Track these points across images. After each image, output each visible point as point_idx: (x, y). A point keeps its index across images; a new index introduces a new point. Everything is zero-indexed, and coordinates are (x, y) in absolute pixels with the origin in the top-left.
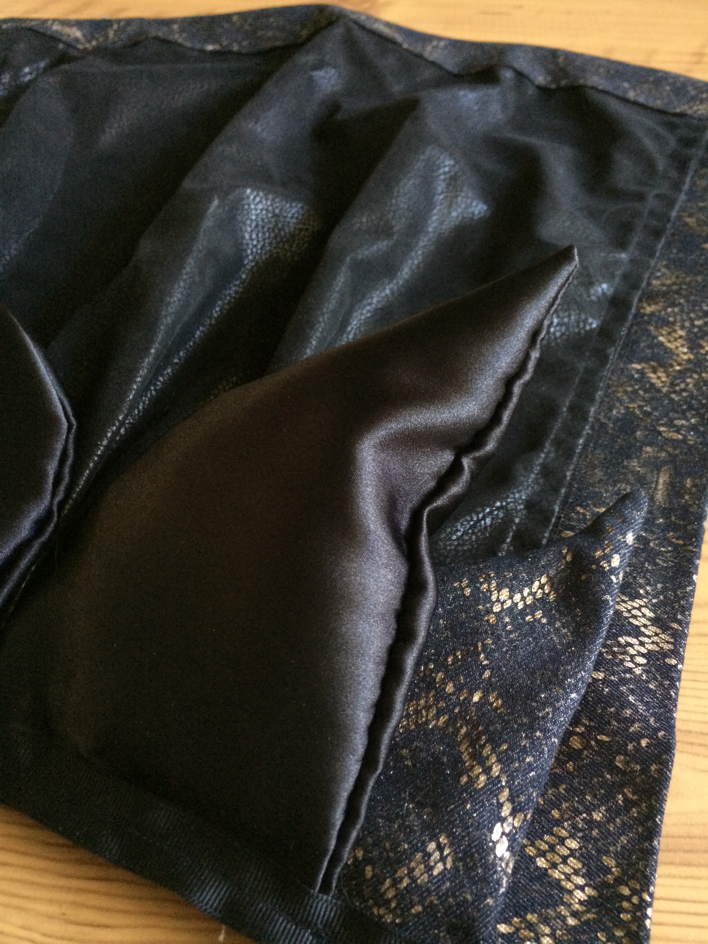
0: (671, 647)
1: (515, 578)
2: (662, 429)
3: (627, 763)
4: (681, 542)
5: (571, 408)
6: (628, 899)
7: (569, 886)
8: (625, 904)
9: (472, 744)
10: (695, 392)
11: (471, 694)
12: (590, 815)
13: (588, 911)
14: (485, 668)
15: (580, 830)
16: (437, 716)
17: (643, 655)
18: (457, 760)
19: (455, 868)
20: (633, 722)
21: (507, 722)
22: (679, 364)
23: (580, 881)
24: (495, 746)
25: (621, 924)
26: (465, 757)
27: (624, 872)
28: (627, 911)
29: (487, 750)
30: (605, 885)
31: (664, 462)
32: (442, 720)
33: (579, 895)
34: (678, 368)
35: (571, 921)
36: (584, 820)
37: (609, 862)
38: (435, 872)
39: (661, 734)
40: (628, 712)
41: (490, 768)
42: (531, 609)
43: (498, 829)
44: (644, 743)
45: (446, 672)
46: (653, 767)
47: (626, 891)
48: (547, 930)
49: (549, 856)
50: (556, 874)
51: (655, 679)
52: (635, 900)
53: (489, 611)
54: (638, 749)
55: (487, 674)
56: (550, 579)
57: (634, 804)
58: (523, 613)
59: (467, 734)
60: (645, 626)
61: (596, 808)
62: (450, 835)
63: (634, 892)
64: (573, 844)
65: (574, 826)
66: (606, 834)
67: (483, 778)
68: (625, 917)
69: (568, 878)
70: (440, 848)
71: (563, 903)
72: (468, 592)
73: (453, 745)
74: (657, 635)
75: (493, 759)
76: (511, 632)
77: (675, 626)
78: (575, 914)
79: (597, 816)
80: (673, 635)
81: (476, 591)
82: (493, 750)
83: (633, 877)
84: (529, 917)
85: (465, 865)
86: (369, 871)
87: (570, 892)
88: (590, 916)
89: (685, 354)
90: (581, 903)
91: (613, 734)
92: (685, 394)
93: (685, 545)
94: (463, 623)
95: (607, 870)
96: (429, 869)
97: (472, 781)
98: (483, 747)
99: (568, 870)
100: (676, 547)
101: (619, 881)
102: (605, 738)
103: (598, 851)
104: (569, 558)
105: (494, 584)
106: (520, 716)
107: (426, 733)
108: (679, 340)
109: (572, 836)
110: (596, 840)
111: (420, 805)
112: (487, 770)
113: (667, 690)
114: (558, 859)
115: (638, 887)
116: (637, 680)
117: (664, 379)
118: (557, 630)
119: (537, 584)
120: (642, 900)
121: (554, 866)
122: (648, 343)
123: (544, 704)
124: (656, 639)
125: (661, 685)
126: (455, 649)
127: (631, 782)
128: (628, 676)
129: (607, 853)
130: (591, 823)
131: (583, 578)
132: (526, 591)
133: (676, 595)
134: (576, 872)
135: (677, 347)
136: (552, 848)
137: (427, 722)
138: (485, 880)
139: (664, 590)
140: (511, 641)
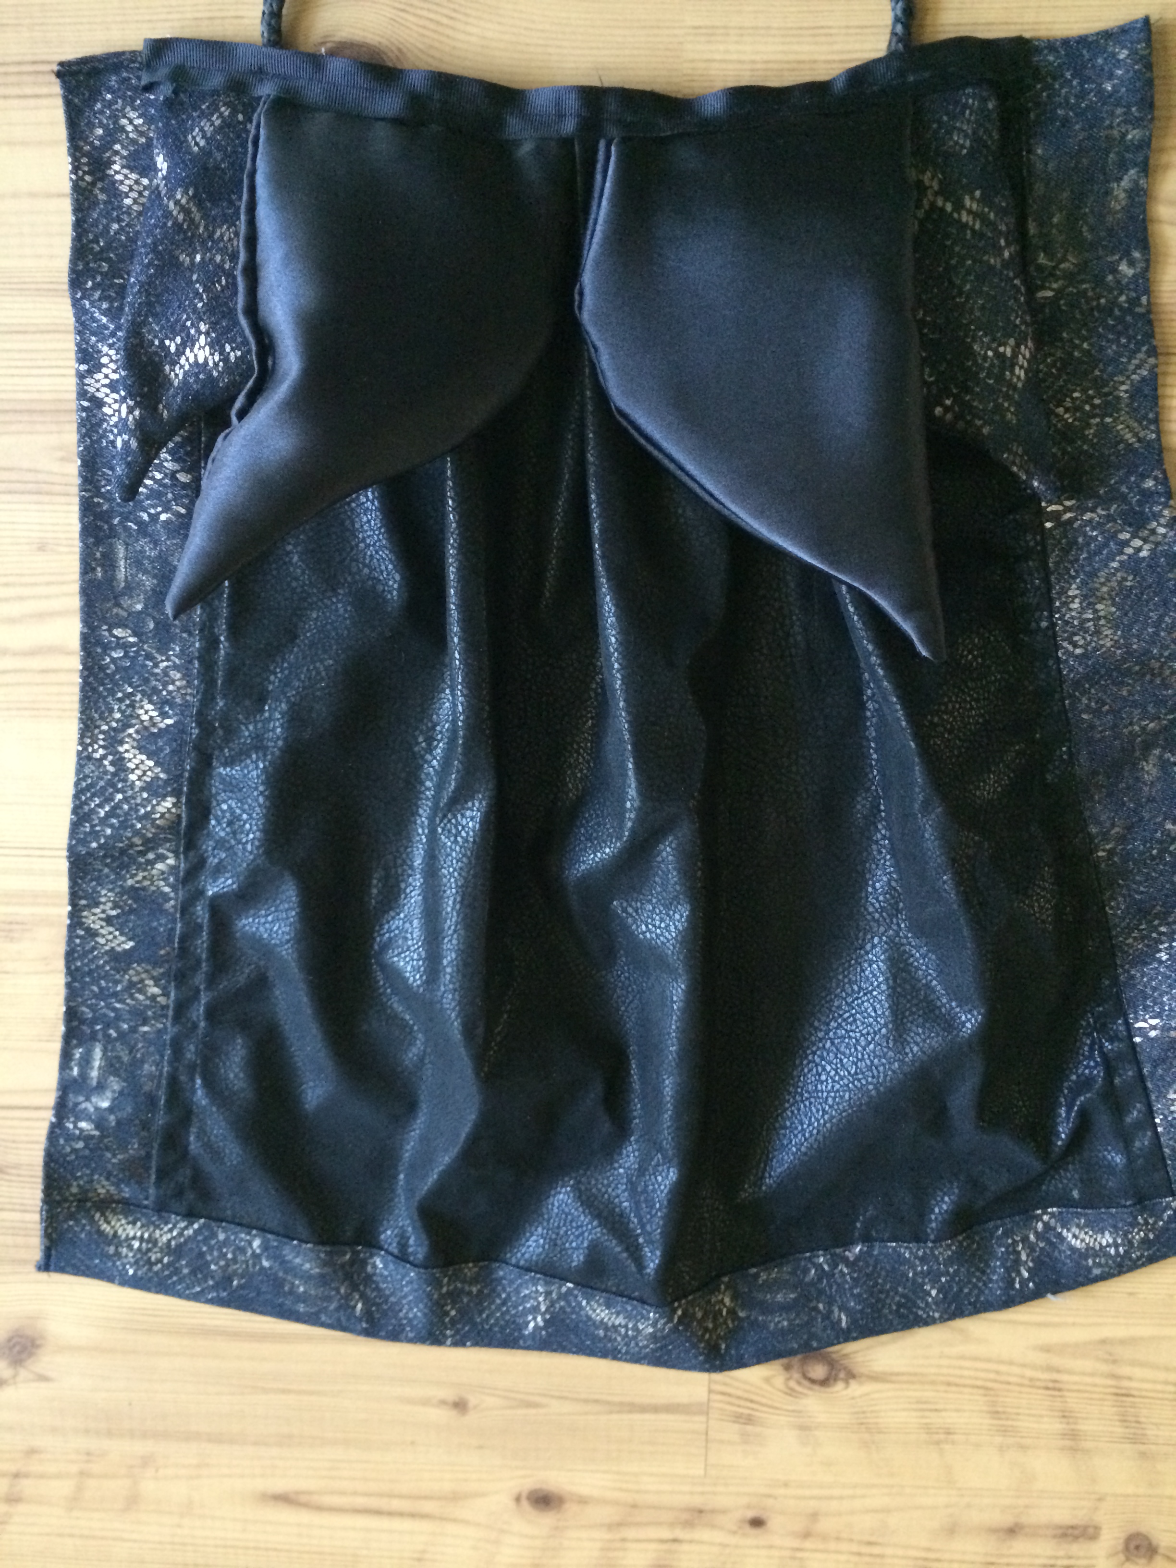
0: (87, 381)
1: (197, 375)
2: (131, 639)
3: (100, 266)
4: (96, 500)
5: (217, 642)
6: (85, 173)
7: (125, 171)
8: (86, 169)
9: (192, 221)
10: (110, 699)
11: (202, 259)
12: (120, 226)
13: (109, 158)
14: (197, 281)
15: (125, 213)
16: (222, 235)
17: (104, 366)
18: (200, 205)
19: (185, 137)
20: (100, 299)
21: (172, 244)
22: (130, 735)
23: (118, 177)
24: (176, 223)
25: (87, 154)
26: (194, 209)
27: (91, 191)
28: (84, 164)
29: (181, 217)
30: (101, 179)
31: (123, 594)
32: (218, 234)
33: (116, 167)
34: (131, 731)
35: (117, 147)
36: (123, 220)
37: (102, 197)
38: (197, 130)
39: (79, 295)
40: (105, 306)
41: (175, 204)
42: (180, 352)
43: (164, 172)
44: (90, 283)
45: (224, 270)
46: (81, 267)
47: (88, 178)
48: (131, 135)
49: (141, 188)
50: (134, 176)
51: (92, 347)
52: (80, 173)
53: (207, 334)
54: (93, 278)
55: (195, 277)
56: (171, 384)
57: (92, 241)
58: (184, 344)
59: (197, 228)
60: (107, 395)
61: (117, 233)
62: (190, 153)
63: (82, 179)
64: (128, 201)
65: (129, 214)
66: (107, 214)
67: (179, 197)
68: (84, 160)
69: (126, 177)
70: (197, 144)
71: (125, 157)
72: (228, 348)
73: (205, 216)
74: (98, 390)
75: (175, 213)
76: (187, 320)
77: (86, 404)
78: (117, 153)
79: (115, 226)
80: (86, 392)
81: (222, 352)
82: (176, 218)
83: (85, 189)
84: (144, 140)
85: (179, 140)
86: (240, 117)
87: (123, 167)
88: (107, 155)
89: (127, 751)
90: (115, 162)
91: (112, 285)
92: (120, 695)
93: (92, 497)
94: (224, 317)
95: (102, 190)
96: (202, 130)
97: (186, 192)
98: (184, 220)
99: (127, 182)
100: (99, 494)
101: (93, 184)
102: (116, 281)
103: (110, 202)
104: (161, 406)
105: (211, 364)
106: (164, 250)
107: (226, 221)
108: (133, 766)
109: (129, 207)
110: (113, 209)
111: (217, 168)
112: (177, 202)
113: (82, 340)
114: (135, 187)
115: (80, 183)
116: (103, 340)
117: (141, 712)
118: (156, 337)
119: (181, 377)
120: (76, 174)
121: (137, 182)
122: (162, 755)
123: (150, 264)
124: (98, 385)
125: (87, 343)
126: (222, 291)
127: (95, 255)
128: (111, 341)
129: (105, 203)
130: (119, 220)
131: (146, 389)
132: (187, 367)
133: (90, 438)
134: (122, 182)
135: (135, 757)
136: (140, 194)
137: (228, 229)
138: (165, 136)
139: (99, 441)
140: (185, 311)
